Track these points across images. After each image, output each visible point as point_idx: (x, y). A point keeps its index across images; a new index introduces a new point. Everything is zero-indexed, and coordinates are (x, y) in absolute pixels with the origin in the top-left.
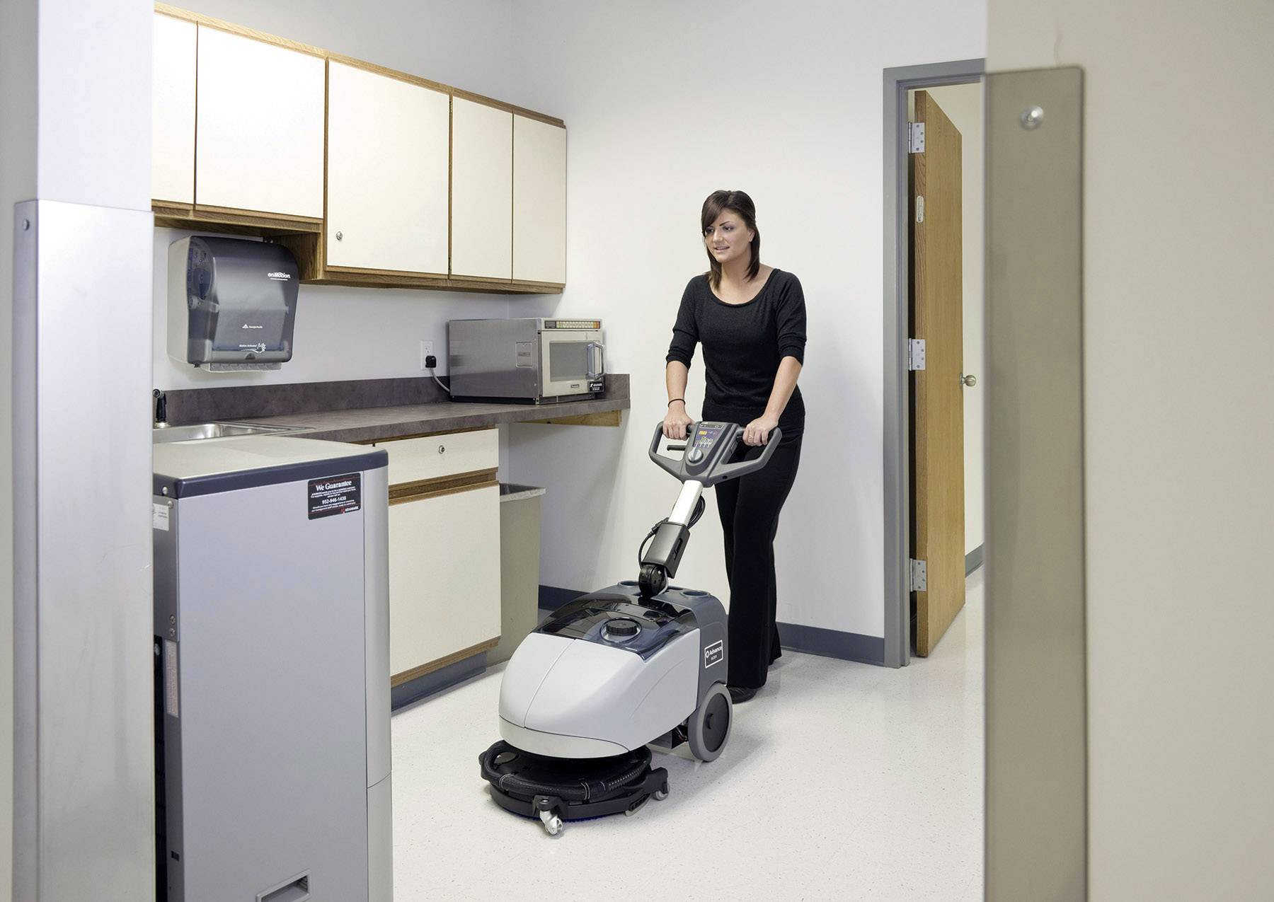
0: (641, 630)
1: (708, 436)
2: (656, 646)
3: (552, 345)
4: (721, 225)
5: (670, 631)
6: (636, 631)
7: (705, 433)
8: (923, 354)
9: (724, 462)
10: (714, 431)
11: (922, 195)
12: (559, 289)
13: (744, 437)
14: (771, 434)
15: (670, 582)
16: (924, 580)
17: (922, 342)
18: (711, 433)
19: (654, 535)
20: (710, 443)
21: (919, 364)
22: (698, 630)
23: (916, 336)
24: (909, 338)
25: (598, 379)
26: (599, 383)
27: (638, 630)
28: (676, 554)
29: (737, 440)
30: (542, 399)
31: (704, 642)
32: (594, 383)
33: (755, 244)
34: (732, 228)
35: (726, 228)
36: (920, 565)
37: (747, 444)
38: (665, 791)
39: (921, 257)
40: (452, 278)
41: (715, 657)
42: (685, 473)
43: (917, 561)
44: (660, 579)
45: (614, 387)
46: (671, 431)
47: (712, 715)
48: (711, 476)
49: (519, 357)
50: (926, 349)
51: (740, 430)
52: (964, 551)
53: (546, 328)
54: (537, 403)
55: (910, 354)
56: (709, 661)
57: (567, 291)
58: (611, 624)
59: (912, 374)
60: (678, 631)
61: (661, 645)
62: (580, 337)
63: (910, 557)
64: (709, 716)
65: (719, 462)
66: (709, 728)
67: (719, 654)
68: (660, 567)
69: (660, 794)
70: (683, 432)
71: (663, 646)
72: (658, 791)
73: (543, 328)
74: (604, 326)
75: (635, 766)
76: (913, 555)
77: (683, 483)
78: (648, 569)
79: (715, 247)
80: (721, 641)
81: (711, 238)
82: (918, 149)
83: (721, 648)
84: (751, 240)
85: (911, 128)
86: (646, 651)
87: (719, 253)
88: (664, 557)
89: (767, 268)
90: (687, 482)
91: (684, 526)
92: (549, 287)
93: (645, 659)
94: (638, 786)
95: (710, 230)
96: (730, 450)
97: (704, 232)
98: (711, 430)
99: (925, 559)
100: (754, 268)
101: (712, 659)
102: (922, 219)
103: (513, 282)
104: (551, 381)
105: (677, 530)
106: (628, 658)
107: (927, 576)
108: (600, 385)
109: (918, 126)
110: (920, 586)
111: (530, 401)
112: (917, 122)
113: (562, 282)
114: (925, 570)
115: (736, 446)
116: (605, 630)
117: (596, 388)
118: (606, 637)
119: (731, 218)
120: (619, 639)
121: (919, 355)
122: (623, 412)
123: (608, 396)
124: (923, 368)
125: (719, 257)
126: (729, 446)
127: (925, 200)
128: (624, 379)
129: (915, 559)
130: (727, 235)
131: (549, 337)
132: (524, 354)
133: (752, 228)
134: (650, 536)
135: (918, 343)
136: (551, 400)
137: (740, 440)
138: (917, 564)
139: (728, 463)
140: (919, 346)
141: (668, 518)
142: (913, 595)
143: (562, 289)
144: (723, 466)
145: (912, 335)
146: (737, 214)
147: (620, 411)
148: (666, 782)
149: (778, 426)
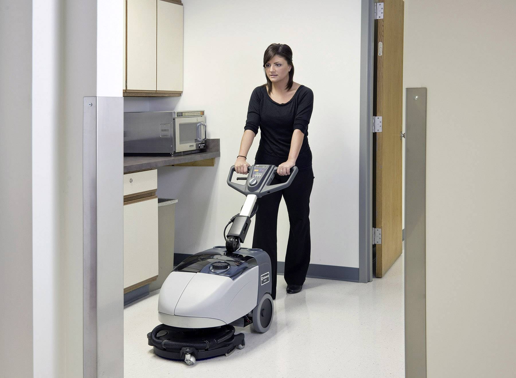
0: (230, 267)
1: (259, 172)
2: (238, 274)
3: (181, 125)
4: (274, 63)
5: (244, 267)
6: (228, 268)
7: (258, 170)
8: (381, 124)
9: (268, 185)
10: (262, 169)
11: (382, 42)
12: (179, 94)
13: (278, 172)
14: (291, 170)
15: (242, 245)
16: (380, 238)
17: (381, 118)
18: (260, 170)
19: (232, 223)
20: (260, 176)
21: (378, 129)
22: (258, 266)
23: (377, 115)
24: (373, 116)
25: (203, 142)
26: (203, 144)
27: (229, 267)
28: (245, 231)
29: (274, 173)
30: (175, 153)
31: (261, 272)
32: (201, 144)
33: (291, 73)
34: (281, 65)
35: (277, 64)
36: (378, 231)
37: (280, 175)
38: (243, 344)
39: (381, 75)
40: (127, 91)
41: (266, 280)
42: (247, 191)
43: (376, 229)
44: (236, 243)
45: (211, 146)
46: (239, 169)
47: (264, 309)
48: (261, 192)
49: (162, 132)
50: (382, 122)
51: (276, 168)
52: (402, 228)
53: (177, 116)
54: (172, 155)
55: (374, 124)
56: (263, 282)
57: (183, 95)
58: (215, 264)
59: (375, 134)
60: (247, 267)
61: (240, 273)
62: (193, 120)
63: (373, 227)
64: (262, 310)
65: (266, 184)
66: (263, 316)
67: (267, 279)
68: (236, 237)
69: (241, 346)
70: (246, 170)
71: (241, 274)
72: (240, 344)
73: (176, 117)
74: (205, 113)
75: (228, 333)
76: (374, 226)
77: (246, 196)
78: (230, 238)
79: (271, 74)
80: (269, 272)
81: (268, 70)
82: (380, 17)
83: (269, 276)
84: (289, 71)
85: (376, 6)
86: (233, 276)
87: (272, 78)
88: (238, 232)
89: (297, 84)
90: (248, 196)
91: (248, 217)
92: (174, 94)
93: (234, 280)
94: (230, 342)
95: (268, 65)
96: (271, 179)
97: (264, 66)
98: (261, 169)
99: (381, 228)
100: (290, 84)
101: (264, 281)
102: (381, 54)
103: (157, 92)
104: (180, 144)
105: (245, 219)
106: (225, 279)
107: (382, 236)
108: (204, 145)
109: (380, 5)
110: (378, 241)
111: (168, 155)
112: (380, 2)
113: (181, 90)
114: (381, 233)
115: (274, 177)
116: (212, 268)
117: (202, 146)
118: (213, 271)
119: (279, 59)
120: (219, 271)
121: (378, 124)
122: (216, 159)
123: (208, 150)
124: (380, 131)
125: (272, 79)
126: (270, 176)
127: (383, 44)
128: (217, 142)
129: (376, 228)
130: (277, 69)
131: (179, 121)
132: (165, 130)
133: (291, 65)
134: (230, 223)
135: (378, 118)
136: (180, 154)
137: (276, 174)
138: (376, 231)
139: (270, 185)
140: (379, 120)
141: (239, 214)
142: (374, 246)
143: (181, 94)
144: (268, 186)
145: (375, 114)
146: (283, 58)
147: (215, 158)
148: (244, 340)
149: (295, 166)
